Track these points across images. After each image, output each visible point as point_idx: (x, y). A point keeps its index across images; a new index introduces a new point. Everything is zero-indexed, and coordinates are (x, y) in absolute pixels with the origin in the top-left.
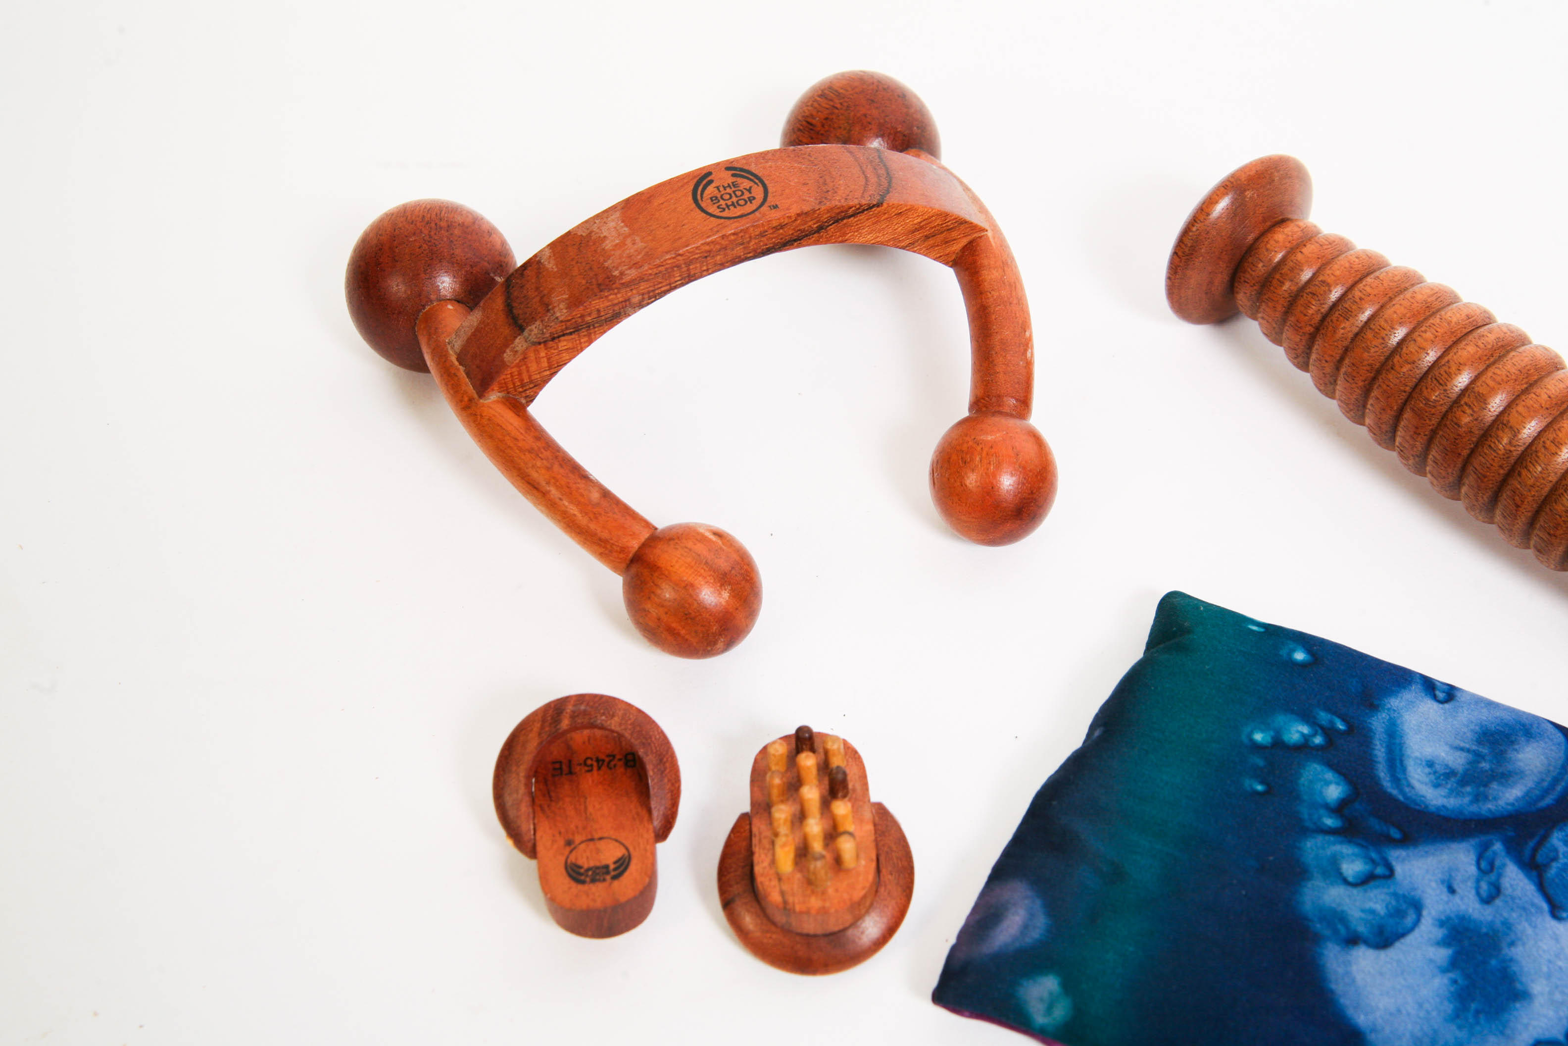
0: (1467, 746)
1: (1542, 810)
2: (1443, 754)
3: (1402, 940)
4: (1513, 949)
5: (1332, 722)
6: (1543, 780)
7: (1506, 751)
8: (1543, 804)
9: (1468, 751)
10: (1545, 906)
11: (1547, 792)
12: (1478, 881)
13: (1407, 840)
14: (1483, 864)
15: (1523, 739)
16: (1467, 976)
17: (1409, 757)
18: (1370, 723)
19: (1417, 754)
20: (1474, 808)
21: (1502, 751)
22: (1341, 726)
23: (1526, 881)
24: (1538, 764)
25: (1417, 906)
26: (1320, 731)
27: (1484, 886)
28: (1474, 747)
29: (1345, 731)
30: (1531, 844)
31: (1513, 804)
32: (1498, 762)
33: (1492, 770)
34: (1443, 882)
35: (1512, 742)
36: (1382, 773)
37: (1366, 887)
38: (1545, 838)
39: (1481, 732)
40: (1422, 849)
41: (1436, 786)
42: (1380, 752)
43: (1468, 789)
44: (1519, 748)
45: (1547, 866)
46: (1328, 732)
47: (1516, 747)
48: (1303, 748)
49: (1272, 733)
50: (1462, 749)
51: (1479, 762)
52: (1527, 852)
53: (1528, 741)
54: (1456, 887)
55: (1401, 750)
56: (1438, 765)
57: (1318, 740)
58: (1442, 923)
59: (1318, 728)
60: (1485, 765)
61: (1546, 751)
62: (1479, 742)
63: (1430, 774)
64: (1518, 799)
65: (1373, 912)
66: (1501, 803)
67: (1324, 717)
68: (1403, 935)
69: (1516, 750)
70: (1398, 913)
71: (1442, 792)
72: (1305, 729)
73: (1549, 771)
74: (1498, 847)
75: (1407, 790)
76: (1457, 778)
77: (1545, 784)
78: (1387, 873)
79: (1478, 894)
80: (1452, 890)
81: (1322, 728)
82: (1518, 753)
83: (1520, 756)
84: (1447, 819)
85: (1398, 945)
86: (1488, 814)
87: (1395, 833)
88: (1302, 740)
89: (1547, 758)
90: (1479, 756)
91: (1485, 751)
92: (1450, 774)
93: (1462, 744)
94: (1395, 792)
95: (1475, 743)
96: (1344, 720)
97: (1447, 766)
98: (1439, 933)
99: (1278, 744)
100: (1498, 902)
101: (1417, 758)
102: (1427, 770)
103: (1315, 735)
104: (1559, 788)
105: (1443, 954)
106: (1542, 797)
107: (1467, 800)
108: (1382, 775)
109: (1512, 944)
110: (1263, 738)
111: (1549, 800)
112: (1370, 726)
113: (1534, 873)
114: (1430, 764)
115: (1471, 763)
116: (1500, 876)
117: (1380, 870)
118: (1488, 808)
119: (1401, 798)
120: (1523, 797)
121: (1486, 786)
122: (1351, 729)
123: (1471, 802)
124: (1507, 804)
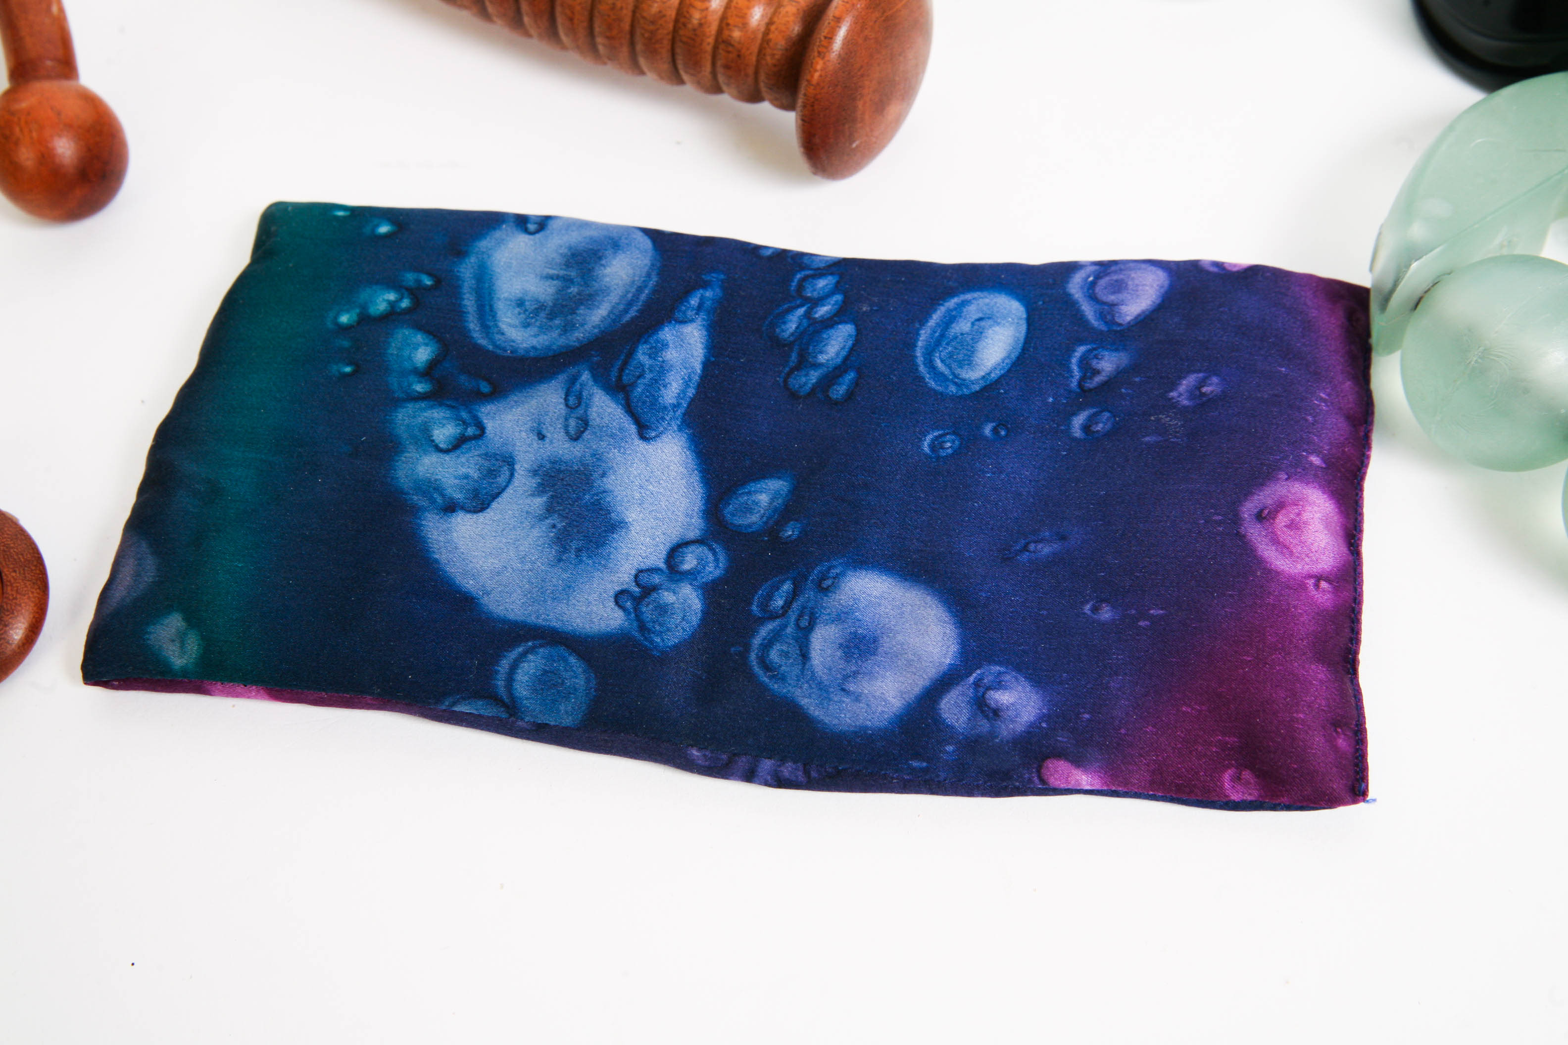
0: (555, 272)
1: (628, 324)
2: (533, 288)
3: (499, 499)
4: (605, 479)
5: (418, 281)
6: (628, 292)
7: (593, 268)
8: (627, 318)
9: (558, 277)
10: (633, 428)
11: (630, 304)
12: (566, 419)
13: (497, 393)
14: (572, 400)
15: (610, 252)
16: (564, 517)
17: (499, 299)
18: (458, 271)
19: (506, 295)
20: (562, 341)
21: (589, 269)
22: (428, 281)
23: (613, 405)
24: (624, 276)
25: (509, 461)
26: (406, 294)
27: (572, 423)
28: (562, 273)
29: (432, 286)
30: (619, 363)
31: (599, 326)
32: (585, 283)
33: (579, 294)
34: (532, 430)
35: (600, 258)
36: (473, 325)
37: (458, 452)
38: (631, 354)
39: (569, 254)
40: (514, 397)
41: (526, 325)
42: (469, 302)
43: (557, 322)
44: (606, 262)
45: (633, 385)
46: (416, 293)
47: (603, 262)
48: (392, 316)
49: (358, 311)
50: (551, 277)
51: (569, 287)
52: (614, 373)
53: (615, 253)
54: (544, 432)
55: (490, 294)
56: (528, 301)
57: (405, 304)
58: (535, 473)
59: (404, 291)
60: (574, 290)
61: (633, 260)
62: (568, 265)
63: (519, 314)
64: (603, 320)
65: (466, 477)
66: (588, 327)
67: (410, 278)
68: (498, 495)
69: (603, 265)
70: (492, 473)
71: (532, 330)
72: (392, 296)
73: (633, 282)
74: (586, 376)
75: (497, 337)
76: (547, 312)
77: (630, 296)
78: (478, 433)
79: (567, 433)
80: (541, 437)
81: (408, 289)
82: (605, 269)
83: (608, 270)
84: (536, 360)
85: (494, 505)
86: (577, 344)
87: (485, 388)
88: (389, 308)
89: (633, 269)
90: (568, 281)
91: (573, 274)
92: (541, 307)
93: (552, 272)
94: (483, 342)
95: (564, 267)
96: (430, 274)
97: (537, 301)
98: (533, 482)
99: (365, 319)
100: (586, 435)
101: (506, 299)
102: (517, 310)
103: (401, 299)
104: (643, 297)
105: (538, 503)
106: (626, 311)
107: (555, 334)
108: (472, 326)
109: (604, 475)
110: (349, 320)
111: (633, 313)
112: (458, 274)
113: (621, 396)
114: (520, 303)
115: (559, 291)
116: (588, 406)
117: (471, 431)
118: (578, 336)
119: (491, 347)
120: (608, 316)
121: (573, 312)
122: (438, 282)
123: (560, 335)
124: (594, 327)
